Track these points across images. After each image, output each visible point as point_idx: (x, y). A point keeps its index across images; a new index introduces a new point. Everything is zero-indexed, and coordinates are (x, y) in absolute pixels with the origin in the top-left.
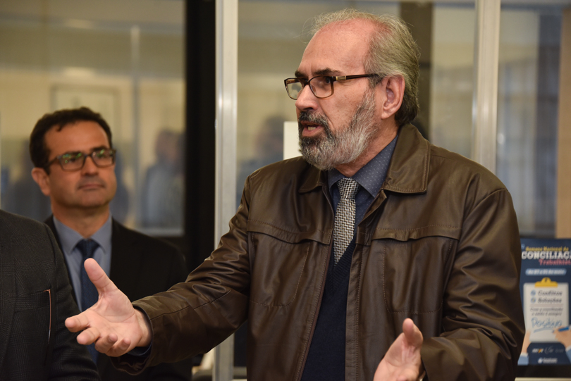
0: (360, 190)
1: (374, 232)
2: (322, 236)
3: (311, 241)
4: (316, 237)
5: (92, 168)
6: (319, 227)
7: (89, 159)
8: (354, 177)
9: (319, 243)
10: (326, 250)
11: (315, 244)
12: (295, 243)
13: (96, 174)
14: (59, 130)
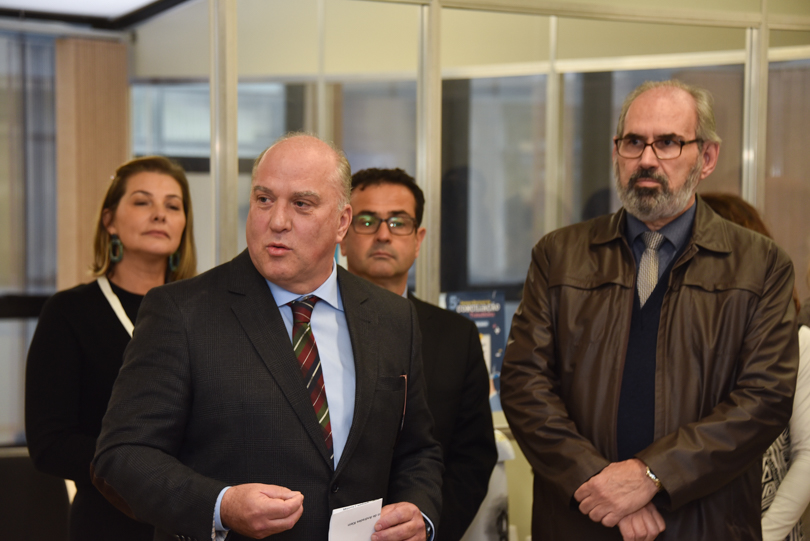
0: (665, 244)
1: (683, 279)
2: (624, 280)
3: (614, 284)
4: (619, 280)
5: (385, 234)
6: (621, 272)
7: (384, 224)
8: (659, 231)
9: (623, 287)
10: (629, 293)
11: (618, 287)
12: (592, 289)
13: (388, 241)
14: (363, 189)
